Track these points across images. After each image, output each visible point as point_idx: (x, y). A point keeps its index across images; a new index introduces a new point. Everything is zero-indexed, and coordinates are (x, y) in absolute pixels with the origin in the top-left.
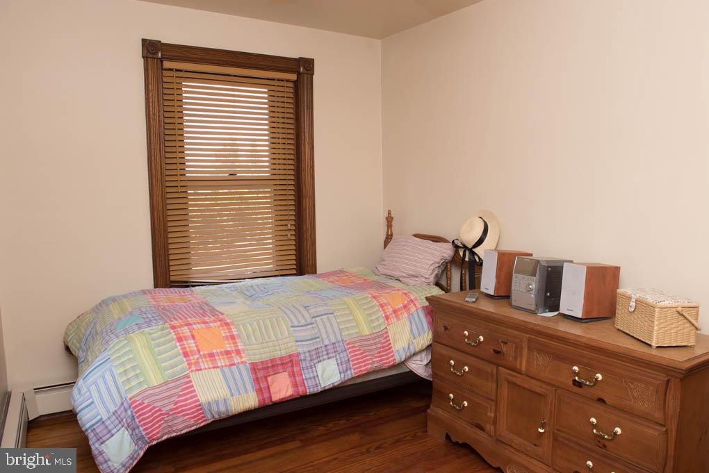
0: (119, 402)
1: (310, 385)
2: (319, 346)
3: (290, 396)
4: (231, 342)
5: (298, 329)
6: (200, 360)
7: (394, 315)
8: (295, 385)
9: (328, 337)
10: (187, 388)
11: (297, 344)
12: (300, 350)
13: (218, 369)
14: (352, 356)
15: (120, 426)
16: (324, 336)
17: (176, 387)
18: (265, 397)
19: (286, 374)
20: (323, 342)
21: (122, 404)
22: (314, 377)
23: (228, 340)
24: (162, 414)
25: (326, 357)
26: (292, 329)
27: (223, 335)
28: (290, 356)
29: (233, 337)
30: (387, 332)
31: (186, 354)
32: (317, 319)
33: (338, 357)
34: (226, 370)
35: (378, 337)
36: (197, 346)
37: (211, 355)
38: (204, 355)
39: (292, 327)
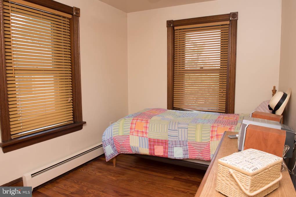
0: (110, 137)
1: (170, 154)
2: (176, 140)
3: (162, 156)
4: (145, 129)
5: (171, 131)
6: (134, 132)
7: (216, 137)
8: (164, 152)
9: (182, 138)
10: (127, 139)
11: (169, 136)
12: (169, 139)
13: (138, 137)
14: (189, 149)
15: (109, 144)
16: (180, 137)
17: (125, 138)
18: (152, 152)
19: (162, 147)
20: (179, 139)
21: (111, 138)
22: (172, 152)
23: (145, 128)
24: (119, 145)
25: (179, 146)
26: (169, 130)
27: (144, 126)
28: (165, 141)
29: (146, 127)
30: (209, 144)
31: (131, 129)
32: (179, 129)
33: (183, 147)
34: (141, 138)
35: (204, 145)
36: (135, 127)
37: (138, 131)
38: (136, 130)
39: (169, 129)
